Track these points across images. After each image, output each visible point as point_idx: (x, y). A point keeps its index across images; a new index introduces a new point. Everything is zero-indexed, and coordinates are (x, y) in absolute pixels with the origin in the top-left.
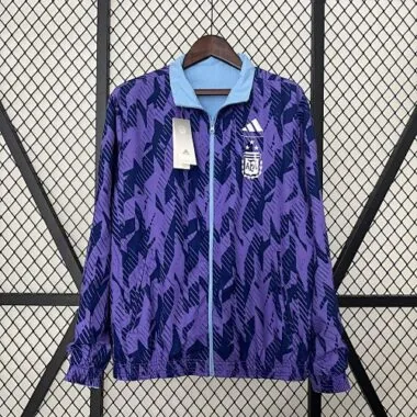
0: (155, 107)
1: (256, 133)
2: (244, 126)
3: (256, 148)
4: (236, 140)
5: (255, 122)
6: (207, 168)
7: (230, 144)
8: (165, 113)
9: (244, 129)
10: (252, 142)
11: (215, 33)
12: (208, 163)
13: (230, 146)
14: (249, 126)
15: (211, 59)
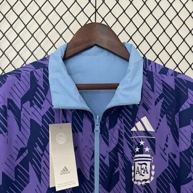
0: (32, 105)
1: (146, 133)
2: (133, 125)
3: (147, 149)
4: (125, 141)
5: (145, 120)
6: (92, 173)
7: (118, 146)
8: (43, 112)
9: (134, 129)
10: (142, 143)
11: (99, 20)
12: (92, 167)
13: (118, 148)
14: (138, 124)
15: (95, 49)
